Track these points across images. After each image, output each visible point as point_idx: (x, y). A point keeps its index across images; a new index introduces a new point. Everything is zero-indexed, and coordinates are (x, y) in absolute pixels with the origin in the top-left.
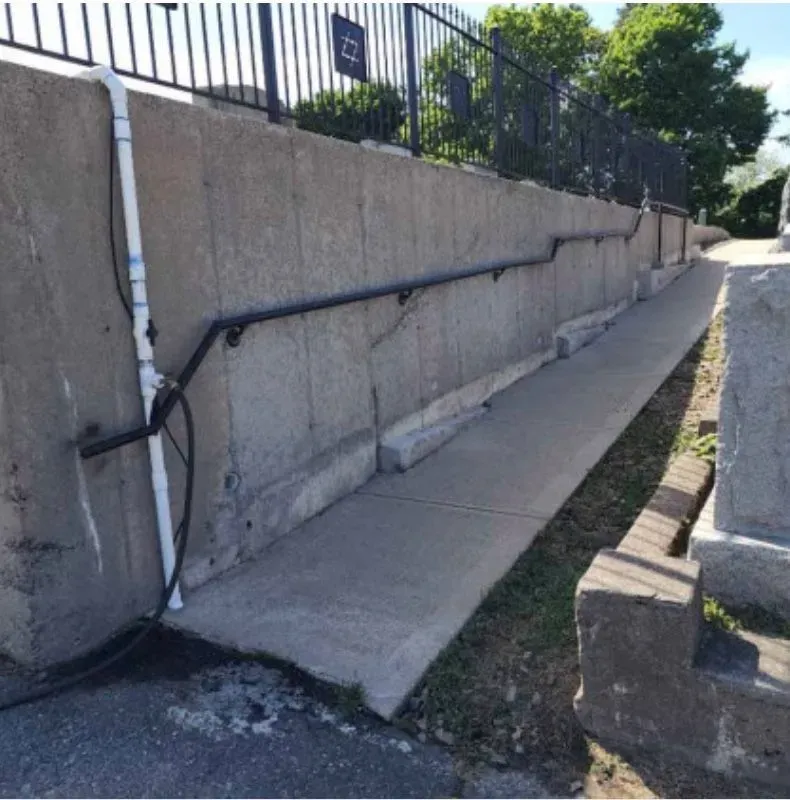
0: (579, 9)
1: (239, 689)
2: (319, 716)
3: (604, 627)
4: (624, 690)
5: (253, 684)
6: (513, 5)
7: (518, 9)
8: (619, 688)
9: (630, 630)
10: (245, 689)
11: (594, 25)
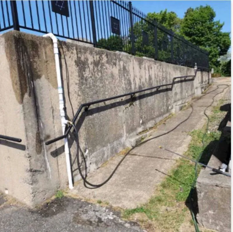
0: (173, 13)
1: (93, 213)
2: (118, 221)
3: (206, 193)
4: (212, 213)
5: (97, 211)
6: (155, 13)
7: (156, 13)
8: (211, 212)
9: (214, 194)
10: (95, 213)
11: (178, 17)
